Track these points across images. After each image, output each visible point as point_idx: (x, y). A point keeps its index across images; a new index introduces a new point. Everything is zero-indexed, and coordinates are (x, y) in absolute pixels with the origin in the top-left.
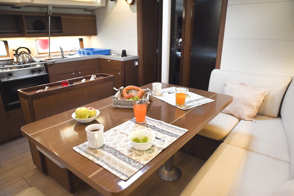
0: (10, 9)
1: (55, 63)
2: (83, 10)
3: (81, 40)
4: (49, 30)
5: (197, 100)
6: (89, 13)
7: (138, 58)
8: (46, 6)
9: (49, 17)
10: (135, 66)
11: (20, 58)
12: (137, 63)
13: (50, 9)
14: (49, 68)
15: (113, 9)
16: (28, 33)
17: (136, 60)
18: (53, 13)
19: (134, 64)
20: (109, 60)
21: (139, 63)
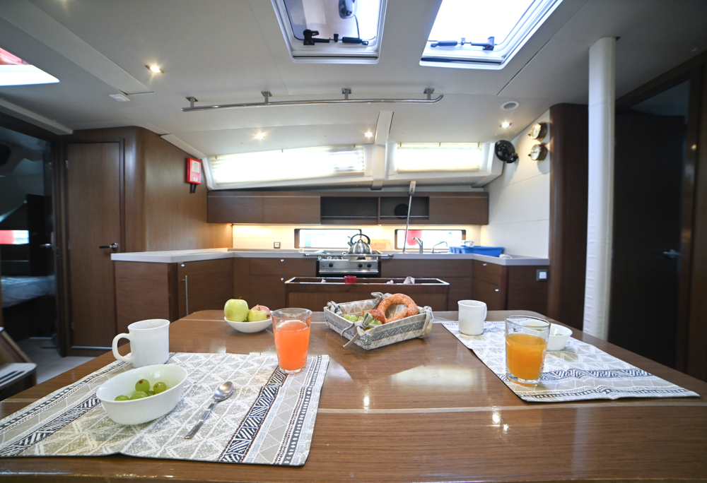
0: (369, 190)
1: (394, 258)
2: (470, 187)
3: (464, 232)
4: (407, 215)
5: (602, 374)
6: (481, 190)
7: (548, 264)
8: (407, 185)
9: (411, 198)
10: (537, 280)
11: (354, 247)
12: (543, 275)
13: (413, 186)
14: (383, 265)
15: (512, 177)
16: (381, 218)
17: (543, 268)
18: (415, 192)
19: (536, 275)
20: (484, 263)
21: (548, 275)
